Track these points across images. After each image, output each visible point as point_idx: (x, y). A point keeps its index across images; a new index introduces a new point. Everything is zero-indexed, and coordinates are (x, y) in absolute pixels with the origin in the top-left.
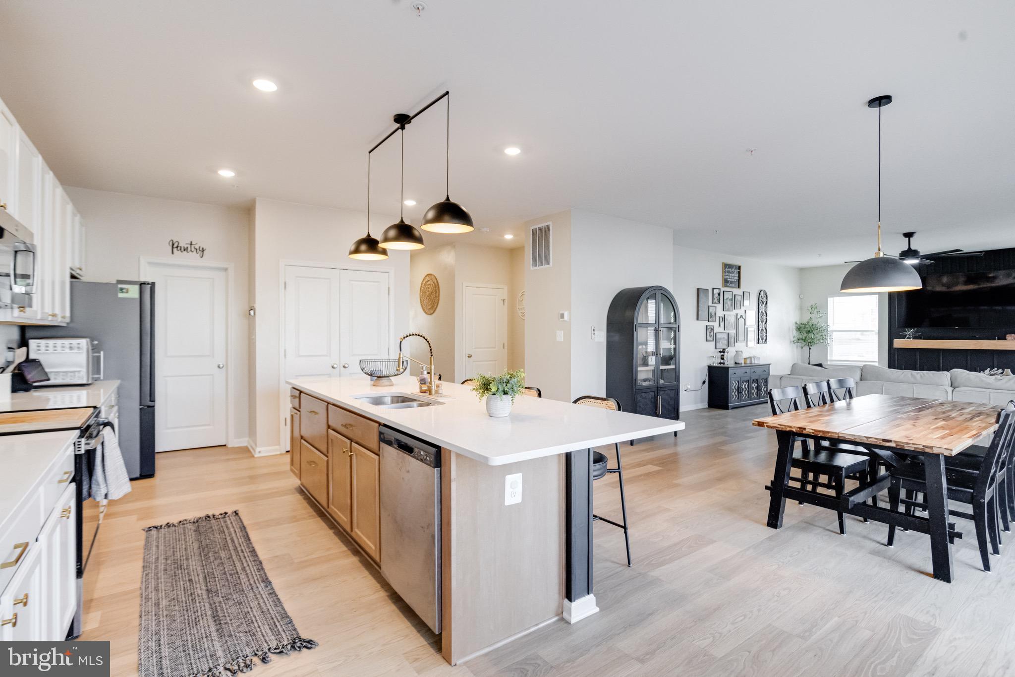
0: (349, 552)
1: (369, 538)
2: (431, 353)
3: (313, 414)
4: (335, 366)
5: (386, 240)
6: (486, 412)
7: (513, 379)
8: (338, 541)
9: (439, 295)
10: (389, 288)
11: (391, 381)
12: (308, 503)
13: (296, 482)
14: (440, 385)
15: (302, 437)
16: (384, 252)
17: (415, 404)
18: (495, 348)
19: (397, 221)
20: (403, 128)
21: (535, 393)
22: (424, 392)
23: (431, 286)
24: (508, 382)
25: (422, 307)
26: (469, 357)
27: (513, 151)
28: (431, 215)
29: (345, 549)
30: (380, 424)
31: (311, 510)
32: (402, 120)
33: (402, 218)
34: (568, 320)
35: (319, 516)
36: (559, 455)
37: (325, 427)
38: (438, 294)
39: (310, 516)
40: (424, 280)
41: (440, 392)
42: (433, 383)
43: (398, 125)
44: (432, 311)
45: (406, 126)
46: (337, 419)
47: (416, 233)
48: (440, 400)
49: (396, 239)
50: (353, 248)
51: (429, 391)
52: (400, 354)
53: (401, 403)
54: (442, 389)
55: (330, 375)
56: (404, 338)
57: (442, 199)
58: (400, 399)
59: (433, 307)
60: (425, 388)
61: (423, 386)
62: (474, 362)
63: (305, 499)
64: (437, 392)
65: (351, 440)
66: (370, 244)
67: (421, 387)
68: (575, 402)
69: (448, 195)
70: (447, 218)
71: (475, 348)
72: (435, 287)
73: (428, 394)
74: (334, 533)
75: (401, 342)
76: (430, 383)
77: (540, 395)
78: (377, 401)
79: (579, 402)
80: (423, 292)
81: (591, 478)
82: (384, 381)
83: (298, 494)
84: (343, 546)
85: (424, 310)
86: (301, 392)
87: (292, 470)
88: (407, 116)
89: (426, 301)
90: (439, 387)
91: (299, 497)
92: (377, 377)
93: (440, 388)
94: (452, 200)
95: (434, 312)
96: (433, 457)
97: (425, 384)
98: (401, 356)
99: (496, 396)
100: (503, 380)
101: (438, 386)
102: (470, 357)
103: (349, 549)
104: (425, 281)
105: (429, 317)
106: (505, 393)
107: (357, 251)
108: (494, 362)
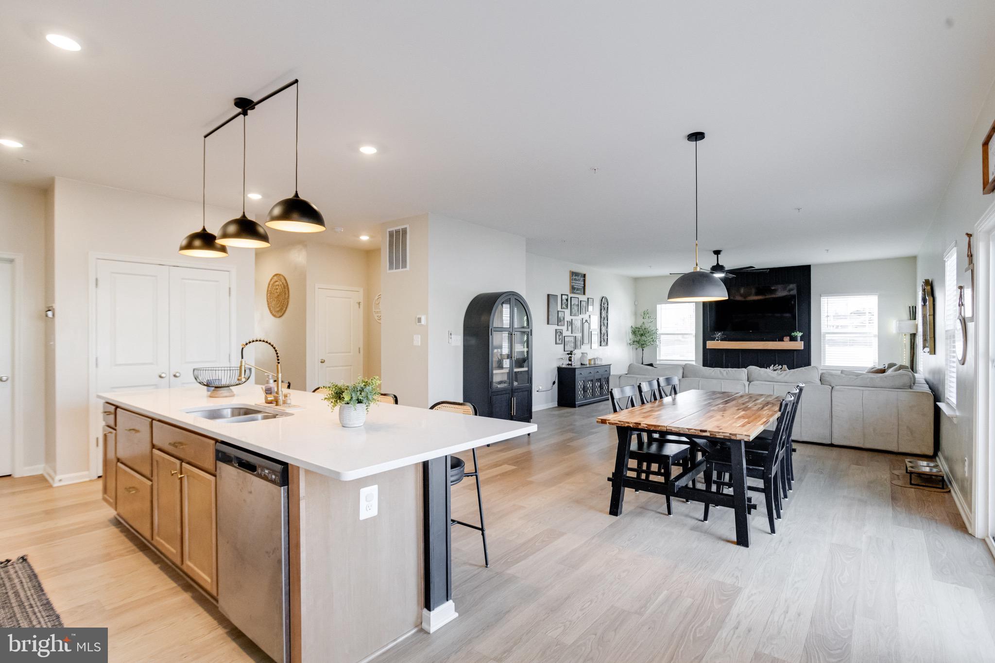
0: (179, 589)
1: (203, 570)
2: (278, 360)
3: (133, 432)
4: (163, 375)
5: (225, 235)
6: (339, 422)
7: (368, 387)
8: (165, 576)
9: (288, 296)
10: (230, 288)
11: (232, 392)
12: (126, 536)
13: (112, 513)
14: (288, 395)
15: (118, 460)
16: (223, 249)
17: (260, 416)
18: (350, 352)
19: (238, 216)
20: (245, 113)
21: (392, 400)
22: (271, 403)
23: (280, 287)
24: (362, 390)
25: (270, 309)
26: (322, 362)
27: (368, 150)
28: (277, 211)
29: (174, 585)
30: (217, 441)
31: (130, 545)
32: (245, 105)
33: (244, 213)
34: (425, 324)
35: (141, 551)
36: (417, 464)
37: (149, 446)
38: (287, 295)
39: (128, 552)
40: (271, 280)
41: (289, 402)
42: (280, 392)
43: (239, 110)
44: (280, 314)
45: (249, 112)
46: (163, 437)
47: (261, 230)
48: (288, 410)
49: (237, 235)
50: (184, 243)
51: (276, 402)
52: (241, 362)
53: (242, 415)
54: (290, 399)
55: (156, 386)
56: (247, 344)
57: (291, 195)
58: (242, 411)
59: (281, 309)
60: (271, 398)
61: (268, 396)
62: (327, 367)
63: (122, 531)
64: (284, 402)
65: (182, 460)
66: (206, 240)
67: (266, 398)
68: (432, 408)
69: (297, 192)
70: (295, 215)
71: (329, 353)
72: (284, 288)
73: (275, 404)
74: (159, 568)
75: (243, 348)
76: (277, 393)
77: (396, 402)
78: (214, 415)
79: (436, 407)
80: (270, 293)
81: (449, 483)
82: (223, 392)
83: (114, 527)
84: (172, 582)
85: (271, 313)
86: (117, 407)
87: (105, 500)
88: (252, 102)
89: (274, 302)
90: (287, 397)
91: (114, 530)
92: (214, 387)
93: (288, 398)
94: (302, 196)
95: (283, 315)
96: (279, 474)
97: (271, 393)
98: (243, 364)
99: (349, 405)
100: (357, 389)
101: (286, 396)
102: (323, 362)
103: (179, 585)
104: (273, 281)
105: (277, 320)
106: (360, 402)
107: (189, 246)
108: (349, 367)
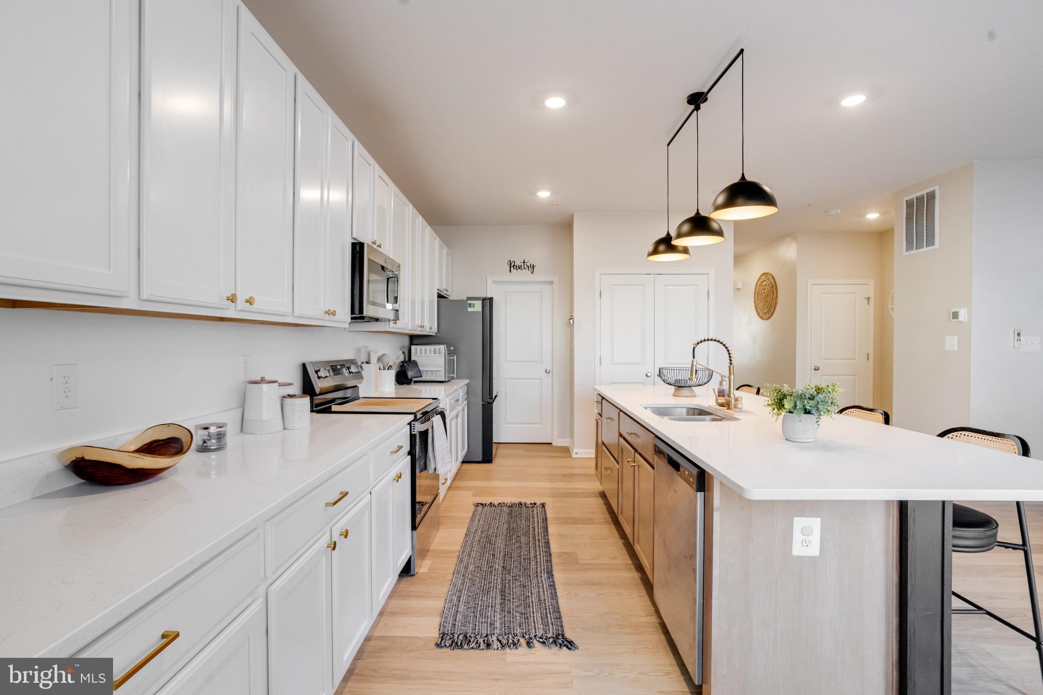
0: (633, 567)
1: (646, 557)
2: (731, 360)
3: (610, 420)
4: (649, 374)
5: (680, 235)
6: (782, 434)
7: (820, 395)
8: (625, 552)
9: (777, 296)
10: (708, 291)
11: (694, 392)
12: (607, 508)
13: (596, 486)
14: (740, 399)
15: (603, 444)
16: (685, 250)
17: (708, 417)
18: (854, 359)
19: (692, 214)
20: (697, 108)
21: (881, 418)
22: (722, 405)
23: (768, 287)
24: (812, 398)
25: (757, 311)
26: (815, 369)
28: (721, 200)
29: (630, 562)
30: (657, 436)
31: (608, 516)
32: (697, 100)
33: (698, 210)
34: (966, 321)
35: (614, 524)
36: (888, 503)
37: (617, 435)
38: (775, 295)
39: (605, 522)
40: (759, 280)
41: (740, 406)
42: (732, 396)
43: (692, 107)
44: (768, 316)
45: (702, 105)
46: (627, 427)
47: (715, 226)
48: (737, 415)
49: (690, 233)
50: (651, 249)
51: (727, 405)
52: (693, 361)
53: (697, 415)
54: (742, 404)
55: (643, 383)
56: (698, 343)
57: (736, 179)
58: (696, 412)
59: (769, 310)
60: (722, 400)
61: (719, 398)
62: (822, 375)
63: (605, 504)
64: (736, 407)
65: (636, 450)
66: (666, 244)
67: (717, 400)
68: (942, 435)
69: (743, 174)
70: (740, 200)
71: (825, 359)
72: (772, 287)
73: (726, 408)
74: (623, 543)
75: (694, 348)
76: (729, 396)
77: (887, 420)
78: (662, 412)
79: (950, 435)
80: (757, 294)
82: (685, 391)
83: (600, 499)
84: (629, 558)
85: (759, 315)
86: (603, 398)
87: (596, 475)
88: (702, 93)
89: (762, 304)
90: (738, 400)
91: (600, 501)
92: (679, 386)
93: (739, 402)
94: (749, 178)
95: (772, 315)
96: (695, 478)
97: (723, 396)
98: (695, 364)
99: (794, 415)
101: (736, 400)
102: (818, 370)
103: (633, 563)
104: (761, 281)
105: (765, 322)
106: (807, 412)
107: (655, 252)
108: (854, 377)
